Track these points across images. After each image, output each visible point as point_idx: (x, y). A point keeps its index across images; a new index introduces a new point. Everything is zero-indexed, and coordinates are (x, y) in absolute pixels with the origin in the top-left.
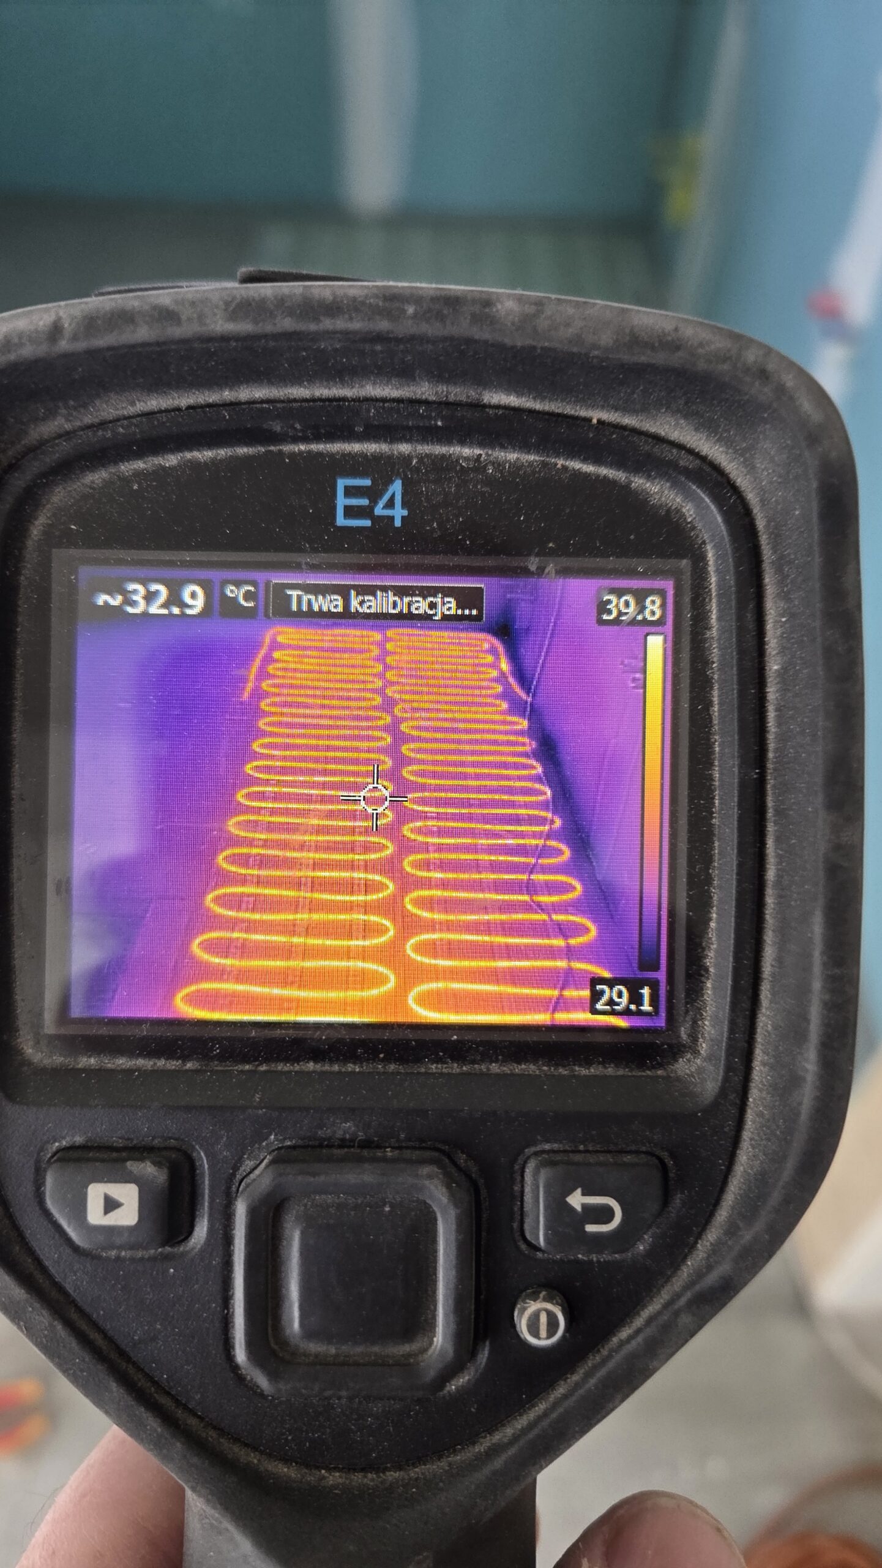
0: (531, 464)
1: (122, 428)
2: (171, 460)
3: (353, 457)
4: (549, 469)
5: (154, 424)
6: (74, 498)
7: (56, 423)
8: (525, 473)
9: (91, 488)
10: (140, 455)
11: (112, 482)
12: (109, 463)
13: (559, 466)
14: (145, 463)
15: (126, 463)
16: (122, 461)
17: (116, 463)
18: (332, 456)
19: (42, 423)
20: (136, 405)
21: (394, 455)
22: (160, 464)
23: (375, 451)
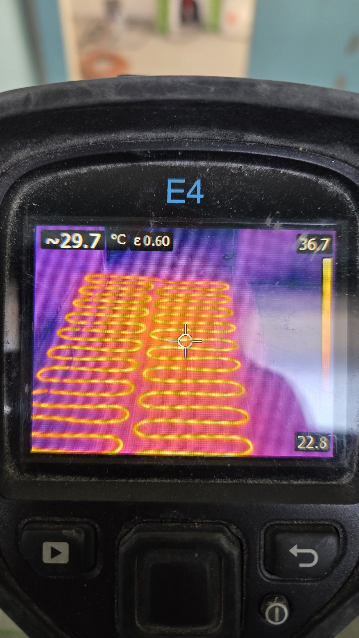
0: (267, 171)
1: (59, 153)
2: (84, 170)
3: (176, 167)
4: (277, 173)
5: (75, 151)
6: (34, 190)
7: (26, 151)
8: (264, 175)
9: (43, 184)
10: (68, 167)
11: (54, 182)
12: (53, 172)
13: (282, 172)
14: (70, 171)
15: (61, 172)
16: (59, 170)
17: (56, 172)
18: (166, 167)
19: (19, 151)
20: (66, 141)
21: (197, 167)
22: (78, 172)
23: (187, 165)
